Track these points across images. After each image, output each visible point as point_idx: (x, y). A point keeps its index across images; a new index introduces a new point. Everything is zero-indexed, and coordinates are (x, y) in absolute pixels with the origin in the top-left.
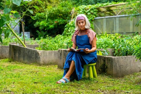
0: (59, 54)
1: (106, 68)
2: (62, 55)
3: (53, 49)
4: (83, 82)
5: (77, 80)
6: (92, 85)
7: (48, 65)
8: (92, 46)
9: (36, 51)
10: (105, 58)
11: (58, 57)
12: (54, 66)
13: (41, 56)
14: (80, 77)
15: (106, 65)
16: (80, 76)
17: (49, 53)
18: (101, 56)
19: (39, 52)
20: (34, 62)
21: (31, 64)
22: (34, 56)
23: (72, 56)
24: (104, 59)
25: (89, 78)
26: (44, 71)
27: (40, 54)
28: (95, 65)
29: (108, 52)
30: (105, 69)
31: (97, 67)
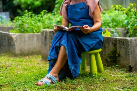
0: (43, 37)
1: (118, 56)
2: (48, 40)
3: (35, 31)
4: (81, 80)
5: (72, 78)
6: (97, 86)
7: (27, 55)
8: (94, 21)
9: (9, 34)
10: (116, 40)
11: (42, 43)
12: (37, 56)
13: (17, 42)
14: (76, 73)
15: (118, 51)
16: (75, 71)
17: (29, 37)
18: (109, 38)
19: (14, 37)
20: (6, 52)
21: (3, 54)
22: (5, 43)
23: (60, 38)
24: (114, 42)
25: (91, 74)
26: (20, 65)
27: (15, 40)
28: (100, 53)
29: (118, 33)
30: (117, 58)
31: (103, 55)
